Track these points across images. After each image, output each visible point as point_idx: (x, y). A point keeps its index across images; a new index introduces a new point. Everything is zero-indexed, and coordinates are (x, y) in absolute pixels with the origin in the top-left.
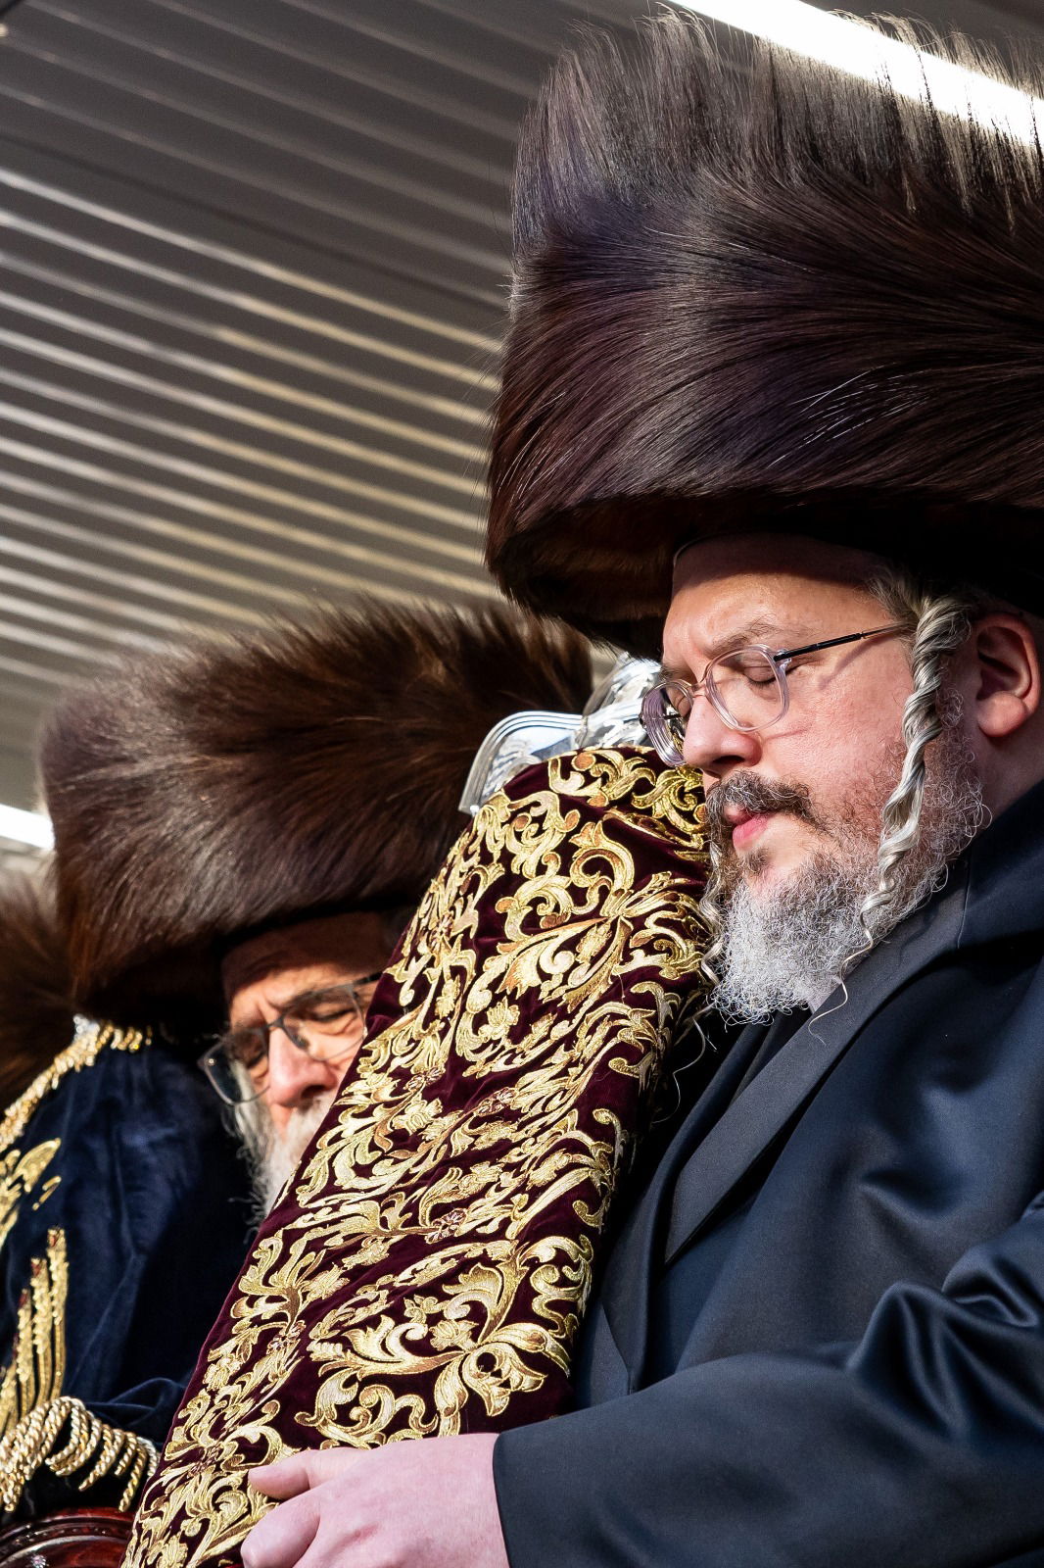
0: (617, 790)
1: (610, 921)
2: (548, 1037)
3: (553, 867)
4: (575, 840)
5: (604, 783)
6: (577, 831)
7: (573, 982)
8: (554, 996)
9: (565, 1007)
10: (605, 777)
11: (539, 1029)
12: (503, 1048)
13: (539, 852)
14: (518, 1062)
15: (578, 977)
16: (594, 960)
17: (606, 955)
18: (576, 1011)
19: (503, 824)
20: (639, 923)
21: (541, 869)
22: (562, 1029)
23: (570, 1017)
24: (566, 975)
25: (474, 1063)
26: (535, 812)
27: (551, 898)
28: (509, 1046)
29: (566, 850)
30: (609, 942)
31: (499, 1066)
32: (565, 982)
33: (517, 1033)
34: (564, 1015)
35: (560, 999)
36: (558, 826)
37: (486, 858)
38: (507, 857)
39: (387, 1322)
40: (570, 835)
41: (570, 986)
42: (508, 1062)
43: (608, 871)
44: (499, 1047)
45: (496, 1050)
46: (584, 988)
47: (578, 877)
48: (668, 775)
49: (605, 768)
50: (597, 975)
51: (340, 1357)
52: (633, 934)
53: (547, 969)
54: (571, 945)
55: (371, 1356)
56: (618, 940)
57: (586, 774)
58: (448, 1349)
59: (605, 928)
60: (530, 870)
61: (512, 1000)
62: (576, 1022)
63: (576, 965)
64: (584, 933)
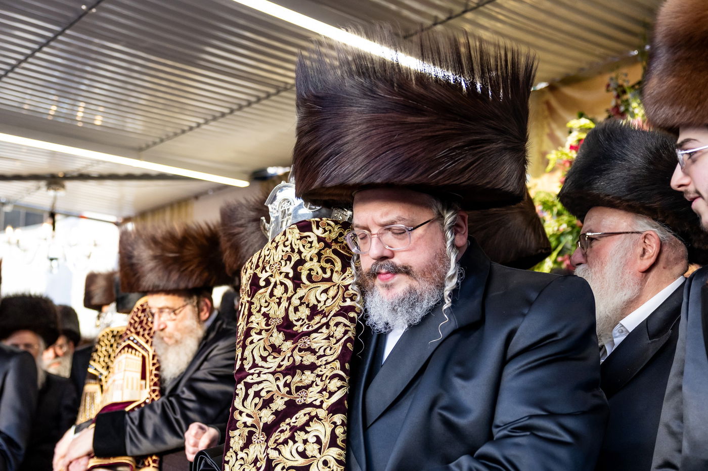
0: (334, 236)
1: (337, 285)
2: (320, 322)
3: (315, 260)
4: (322, 252)
5: (330, 233)
6: (323, 249)
7: (328, 304)
8: (322, 309)
9: (325, 313)
10: (330, 231)
11: (317, 318)
12: (305, 323)
13: (311, 253)
14: (310, 329)
15: (329, 303)
16: (333, 298)
17: (337, 297)
18: (328, 315)
19: (298, 239)
20: (346, 287)
21: (311, 259)
22: (324, 320)
23: (327, 317)
24: (325, 301)
25: (296, 326)
26: (309, 239)
27: (315, 270)
28: (307, 322)
29: (319, 254)
30: (338, 292)
31: (305, 329)
32: (325, 304)
33: (310, 318)
34: (325, 316)
35: (324, 310)
36: (317, 246)
37: (293, 250)
38: (300, 253)
39: (290, 442)
40: (320, 250)
41: (326, 305)
42: (308, 328)
43: (333, 264)
44: (304, 322)
45: (303, 323)
46: (330, 307)
47: (323, 264)
48: (348, 231)
49: (330, 228)
50: (334, 304)
51: (278, 457)
52: (345, 292)
53: (319, 299)
54: (326, 291)
55: (288, 458)
56: (340, 292)
57: (324, 229)
58: (312, 457)
59: (336, 287)
60: (308, 258)
61: (307, 306)
62: (329, 318)
63: (328, 298)
64: (329, 288)
